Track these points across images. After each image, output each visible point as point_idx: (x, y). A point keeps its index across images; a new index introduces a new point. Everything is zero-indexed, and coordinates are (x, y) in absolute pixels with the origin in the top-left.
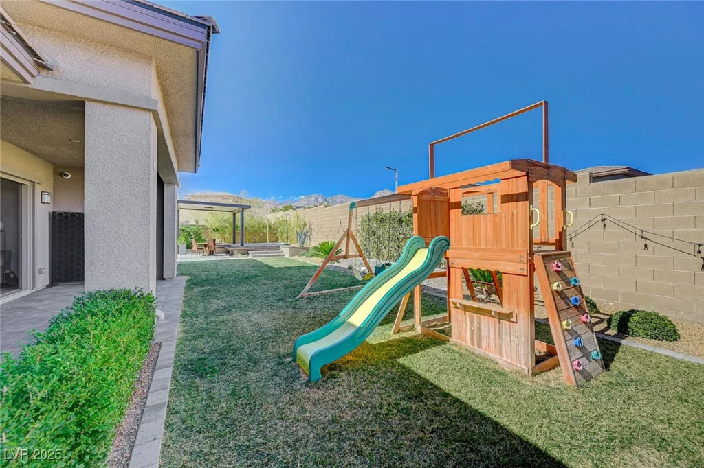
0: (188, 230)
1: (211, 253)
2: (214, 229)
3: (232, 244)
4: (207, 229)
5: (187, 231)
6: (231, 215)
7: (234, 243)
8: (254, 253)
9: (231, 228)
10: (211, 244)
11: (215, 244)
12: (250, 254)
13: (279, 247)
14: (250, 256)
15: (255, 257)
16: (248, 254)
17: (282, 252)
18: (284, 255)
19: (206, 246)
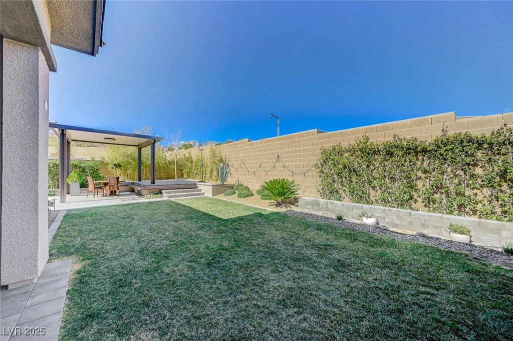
0: (82, 165)
1: (113, 193)
2: (115, 165)
3: (136, 182)
4: (107, 164)
5: (80, 167)
6: (136, 149)
7: (140, 180)
8: (169, 193)
9: (135, 164)
10: (114, 182)
11: (118, 182)
12: (164, 194)
13: (195, 184)
14: (165, 197)
15: (171, 197)
16: (161, 193)
17: (200, 190)
18: (204, 194)
19: (106, 184)
